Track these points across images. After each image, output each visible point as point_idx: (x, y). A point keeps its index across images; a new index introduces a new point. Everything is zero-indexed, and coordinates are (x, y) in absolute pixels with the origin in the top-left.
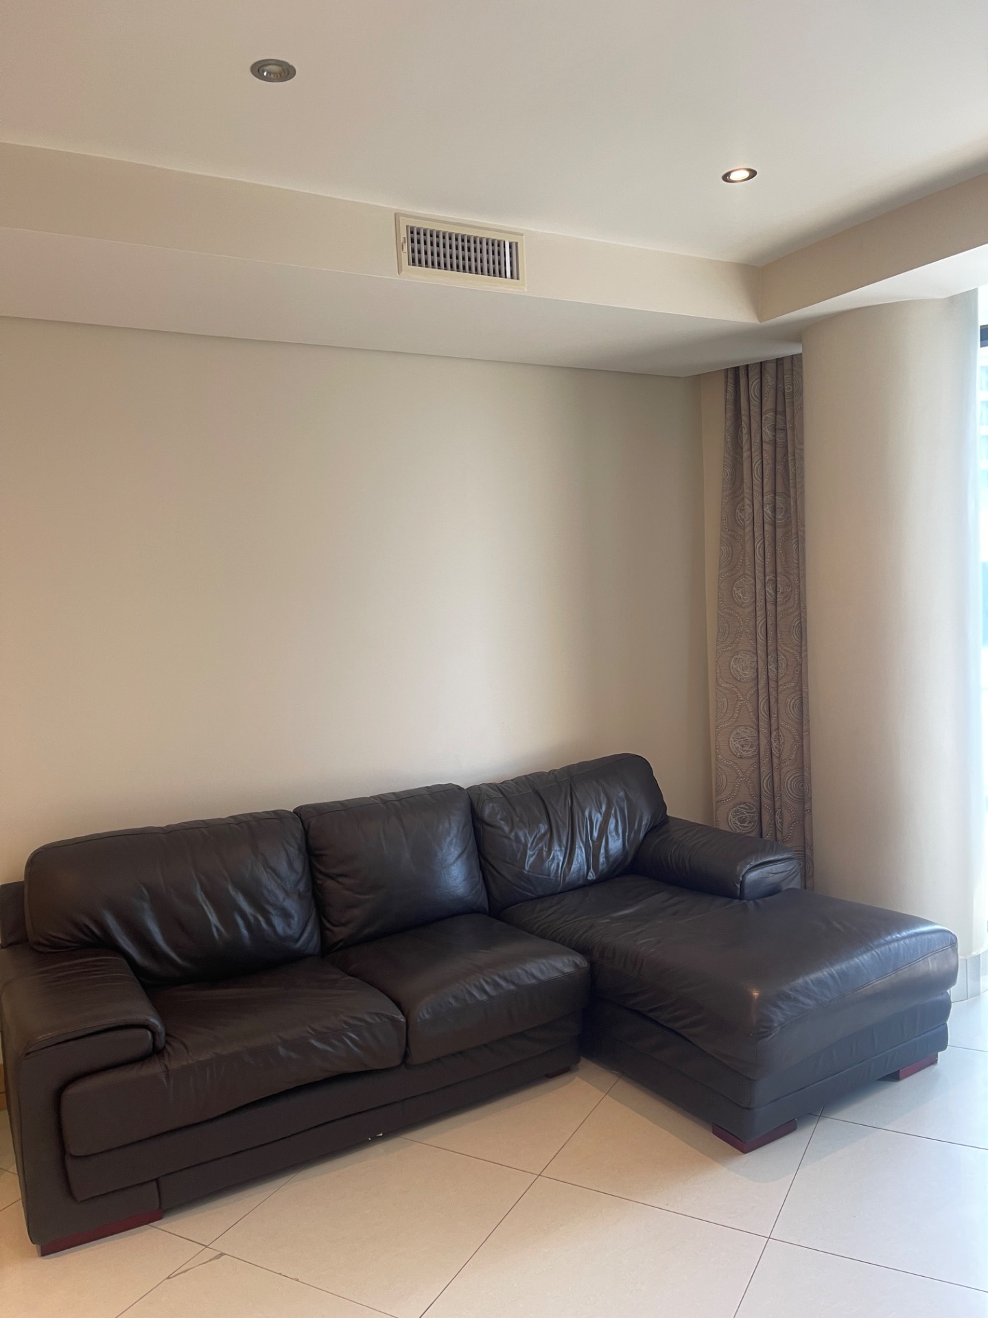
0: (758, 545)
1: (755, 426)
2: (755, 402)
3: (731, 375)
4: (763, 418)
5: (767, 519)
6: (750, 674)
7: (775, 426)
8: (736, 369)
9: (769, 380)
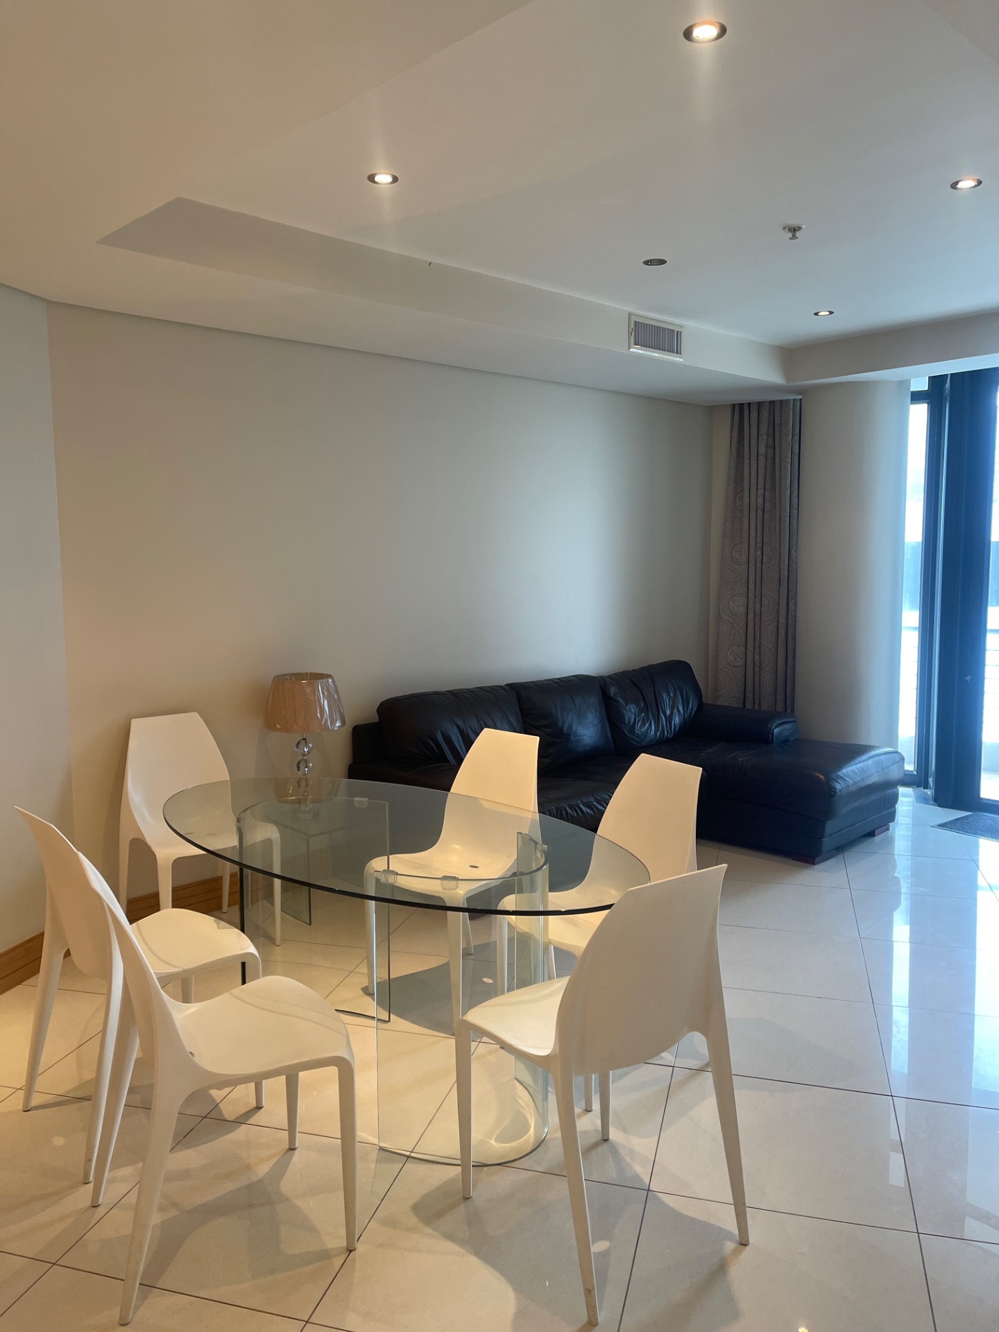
0: (753, 524)
1: (754, 443)
2: (754, 428)
3: (737, 409)
4: (760, 438)
5: (760, 506)
6: (743, 610)
7: (767, 444)
8: (741, 405)
9: (765, 415)
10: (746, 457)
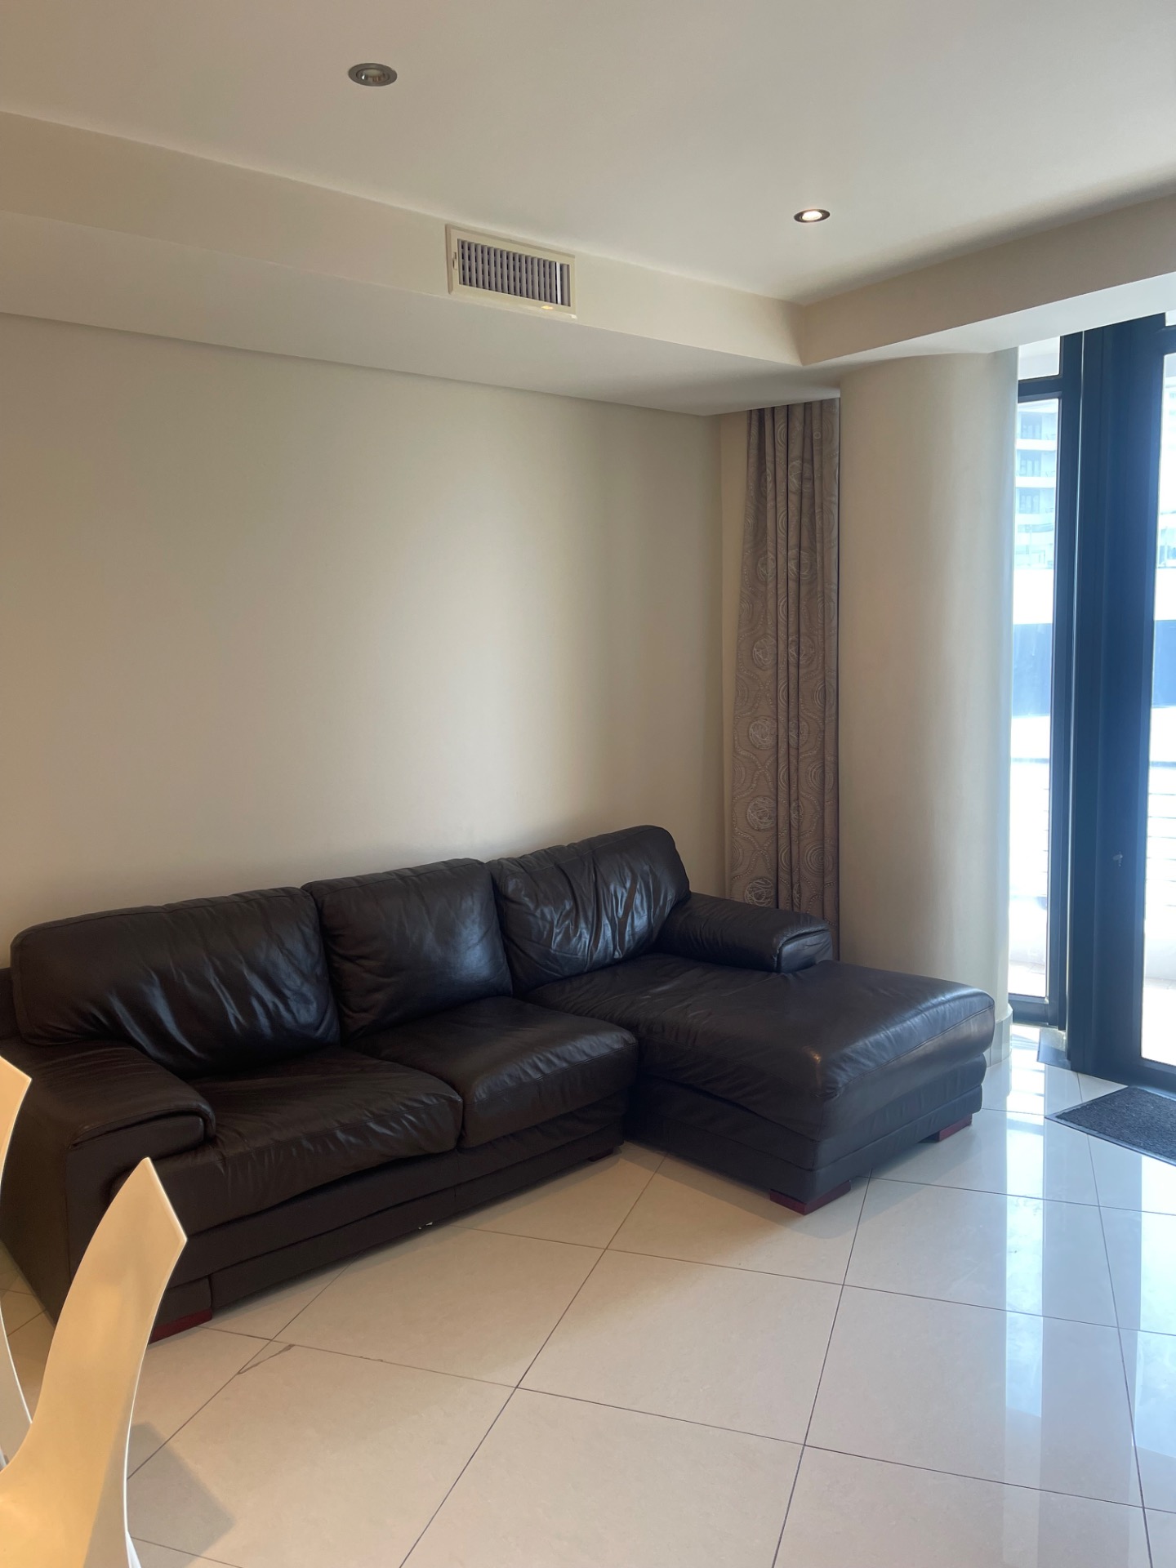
0: (781, 604)
1: (780, 474)
2: (781, 448)
3: (755, 417)
4: (789, 466)
5: (792, 576)
6: (769, 741)
7: (802, 474)
8: (761, 411)
9: (797, 426)
10: (770, 496)
